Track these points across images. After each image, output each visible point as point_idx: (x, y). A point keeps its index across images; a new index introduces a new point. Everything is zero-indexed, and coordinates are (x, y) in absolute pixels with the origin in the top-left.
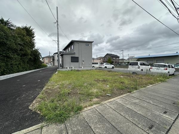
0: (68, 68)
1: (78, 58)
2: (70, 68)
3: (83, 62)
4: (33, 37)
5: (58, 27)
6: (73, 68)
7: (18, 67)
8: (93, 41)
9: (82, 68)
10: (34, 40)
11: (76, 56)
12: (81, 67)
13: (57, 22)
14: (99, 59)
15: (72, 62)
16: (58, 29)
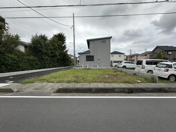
0: (83, 67)
1: (93, 56)
2: (84, 66)
3: (99, 60)
4: (65, 41)
5: (74, 30)
6: (88, 66)
7: (49, 65)
8: (112, 37)
9: (98, 66)
10: (65, 43)
11: (91, 54)
12: (96, 66)
13: (74, 26)
14: (144, 56)
15: (87, 61)
16: (74, 32)
